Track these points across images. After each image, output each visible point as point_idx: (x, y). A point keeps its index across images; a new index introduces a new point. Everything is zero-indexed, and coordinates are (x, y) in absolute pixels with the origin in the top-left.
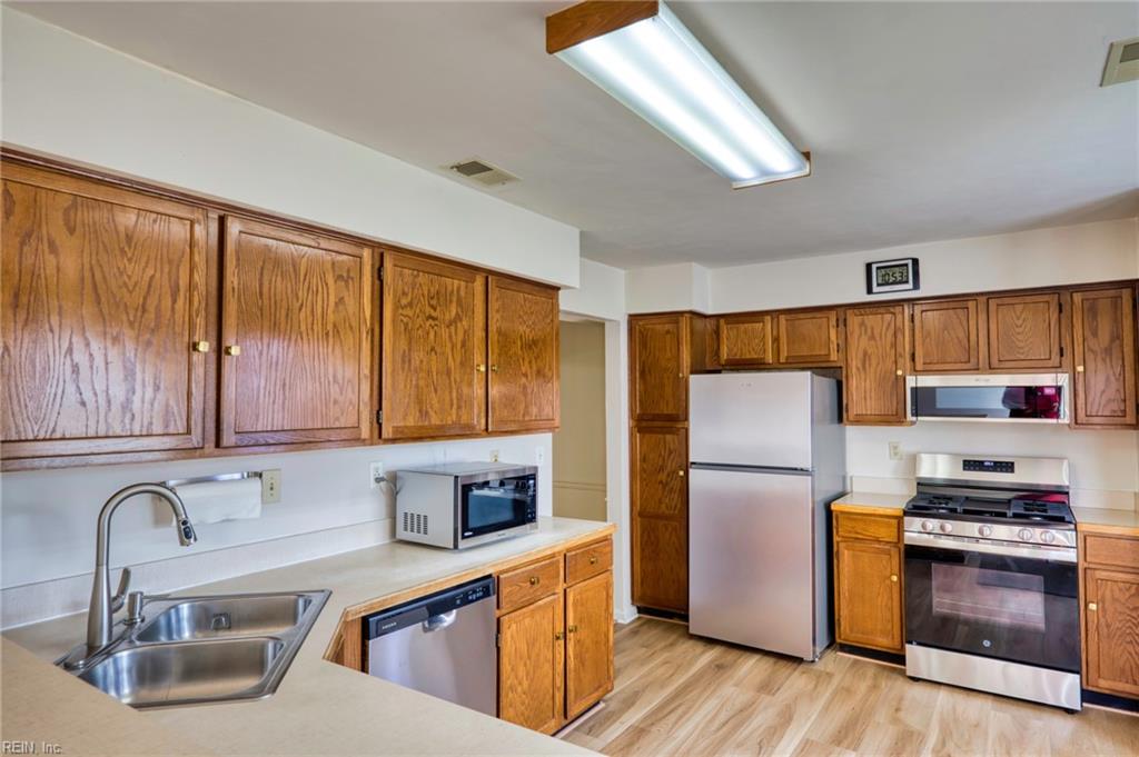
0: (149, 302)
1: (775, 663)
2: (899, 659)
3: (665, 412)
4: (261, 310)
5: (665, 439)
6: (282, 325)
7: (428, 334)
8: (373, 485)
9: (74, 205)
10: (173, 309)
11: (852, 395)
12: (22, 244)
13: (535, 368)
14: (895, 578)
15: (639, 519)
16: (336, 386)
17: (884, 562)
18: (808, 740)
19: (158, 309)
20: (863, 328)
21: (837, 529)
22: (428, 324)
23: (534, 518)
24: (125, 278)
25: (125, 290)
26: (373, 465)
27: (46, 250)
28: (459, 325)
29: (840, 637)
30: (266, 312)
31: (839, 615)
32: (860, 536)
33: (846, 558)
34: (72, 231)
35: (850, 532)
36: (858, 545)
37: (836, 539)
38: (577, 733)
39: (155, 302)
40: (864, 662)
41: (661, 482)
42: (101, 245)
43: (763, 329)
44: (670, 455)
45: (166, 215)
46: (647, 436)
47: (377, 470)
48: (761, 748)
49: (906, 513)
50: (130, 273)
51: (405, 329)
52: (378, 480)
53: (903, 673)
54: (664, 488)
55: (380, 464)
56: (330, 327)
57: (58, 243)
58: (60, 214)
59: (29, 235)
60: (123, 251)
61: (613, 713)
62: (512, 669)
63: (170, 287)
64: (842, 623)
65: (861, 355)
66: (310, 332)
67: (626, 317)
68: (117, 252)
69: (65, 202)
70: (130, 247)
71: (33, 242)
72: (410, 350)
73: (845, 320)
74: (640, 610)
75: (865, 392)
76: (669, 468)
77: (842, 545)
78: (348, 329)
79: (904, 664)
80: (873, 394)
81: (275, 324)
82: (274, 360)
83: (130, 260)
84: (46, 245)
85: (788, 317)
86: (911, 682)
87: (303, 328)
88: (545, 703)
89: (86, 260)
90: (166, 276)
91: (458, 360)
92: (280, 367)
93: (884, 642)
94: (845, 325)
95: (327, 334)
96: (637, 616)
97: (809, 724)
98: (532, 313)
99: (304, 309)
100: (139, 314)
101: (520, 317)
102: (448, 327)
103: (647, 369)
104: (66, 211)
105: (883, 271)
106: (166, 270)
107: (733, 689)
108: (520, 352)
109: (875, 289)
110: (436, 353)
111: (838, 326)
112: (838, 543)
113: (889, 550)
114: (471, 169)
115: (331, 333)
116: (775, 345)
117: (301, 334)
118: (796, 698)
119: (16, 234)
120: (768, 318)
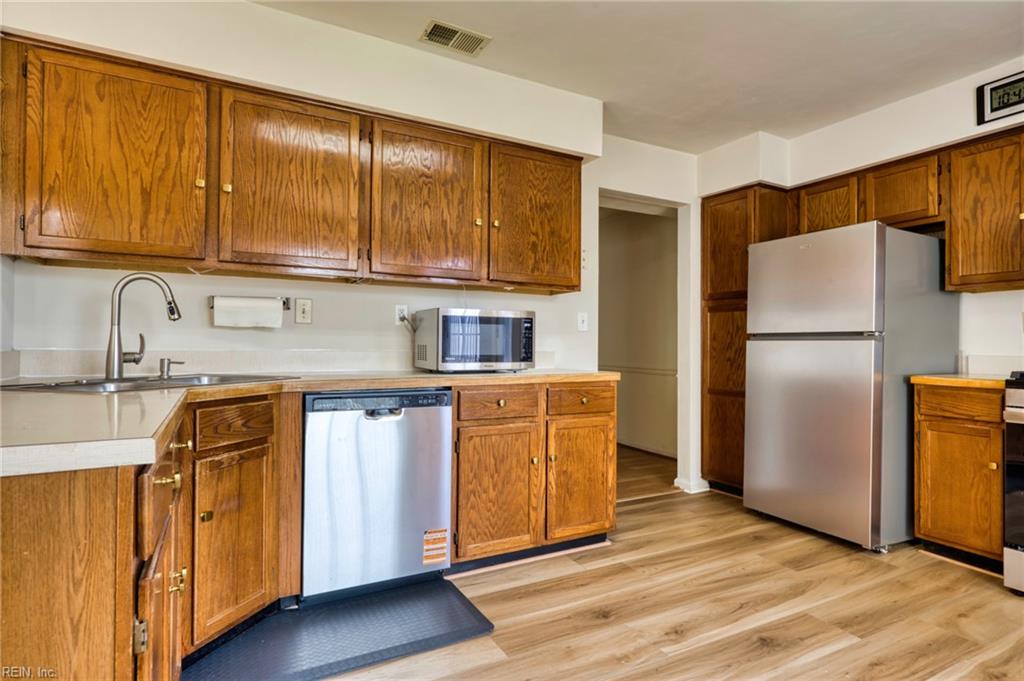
0: (160, 150)
1: (827, 546)
2: (997, 566)
3: (734, 289)
4: (255, 160)
5: (733, 315)
6: (274, 174)
7: (421, 189)
8: (398, 323)
9: (103, 81)
10: (180, 156)
11: (957, 251)
12: (67, 107)
13: (547, 229)
14: (994, 466)
15: (709, 396)
16: (325, 225)
17: (981, 447)
18: (806, 615)
19: (168, 156)
20: (974, 170)
21: (919, 405)
22: (421, 180)
23: (531, 358)
24: (142, 132)
25: (141, 140)
26: (397, 307)
27: (84, 111)
28: (456, 184)
29: (919, 532)
30: (259, 162)
31: (919, 507)
32: (947, 414)
33: (929, 438)
34: (102, 99)
35: (935, 409)
36: (945, 424)
37: (917, 417)
38: (567, 558)
39: (165, 150)
40: (953, 564)
41: (729, 359)
42: (123, 110)
43: (848, 193)
44: (737, 331)
45: (173, 88)
46: (718, 314)
47: (402, 311)
48: (741, 608)
49: (1009, 384)
50: (145, 128)
51: (396, 184)
52: (403, 319)
53: (1000, 582)
54: (732, 365)
55: (405, 307)
56: (319, 178)
57: (91, 105)
58: (94, 87)
59: (71, 101)
60: (139, 112)
61: (613, 551)
62: (475, 476)
63: (177, 139)
64: (923, 515)
65: (970, 203)
66: (299, 180)
67: (700, 201)
68: (135, 113)
69: (95, 78)
70: (145, 110)
71: (74, 105)
72: (401, 202)
73: (949, 164)
74: (712, 485)
75: (976, 247)
76: (737, 345)
77: (925, 424)
78: (337, 181)
79: (1001, 572)
80: (986, 249)
81: (267, 172)
82: (266, 200)
83: (145, 120)
84: (83, 107)
85: (877, 174)
86: (1010, 594)
87: (293, 176)
88: (518, 517)
89: (112, 119)
90: (174, 132)
91: (455, 215)
92: (272, 204)
93: (976, 543)
94: (950, 171)
95: (317, 183)
96: (708, 489)
97: (823, 601)
98: (545, 179)
99: (294, 162)
100: (153, 157)
101: (530, 181)
102: (443, 185)
103: (717, 249)
104: (98, 85)
105: (1001, 92)
106: (174, 127)
107: (757, 557)
108: (528, 213)
109: (988, 115)
110: (430, 207)
111: (940, 174)
112: (919, 421)
113: (989, 431)
114: (440, 34)
115: (320, 183)
116: (862, 209)
117: (292, 181)
118: (825, 579)
119: (63, 101)
120: (854, 180)
